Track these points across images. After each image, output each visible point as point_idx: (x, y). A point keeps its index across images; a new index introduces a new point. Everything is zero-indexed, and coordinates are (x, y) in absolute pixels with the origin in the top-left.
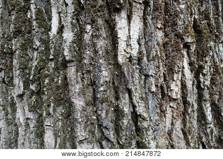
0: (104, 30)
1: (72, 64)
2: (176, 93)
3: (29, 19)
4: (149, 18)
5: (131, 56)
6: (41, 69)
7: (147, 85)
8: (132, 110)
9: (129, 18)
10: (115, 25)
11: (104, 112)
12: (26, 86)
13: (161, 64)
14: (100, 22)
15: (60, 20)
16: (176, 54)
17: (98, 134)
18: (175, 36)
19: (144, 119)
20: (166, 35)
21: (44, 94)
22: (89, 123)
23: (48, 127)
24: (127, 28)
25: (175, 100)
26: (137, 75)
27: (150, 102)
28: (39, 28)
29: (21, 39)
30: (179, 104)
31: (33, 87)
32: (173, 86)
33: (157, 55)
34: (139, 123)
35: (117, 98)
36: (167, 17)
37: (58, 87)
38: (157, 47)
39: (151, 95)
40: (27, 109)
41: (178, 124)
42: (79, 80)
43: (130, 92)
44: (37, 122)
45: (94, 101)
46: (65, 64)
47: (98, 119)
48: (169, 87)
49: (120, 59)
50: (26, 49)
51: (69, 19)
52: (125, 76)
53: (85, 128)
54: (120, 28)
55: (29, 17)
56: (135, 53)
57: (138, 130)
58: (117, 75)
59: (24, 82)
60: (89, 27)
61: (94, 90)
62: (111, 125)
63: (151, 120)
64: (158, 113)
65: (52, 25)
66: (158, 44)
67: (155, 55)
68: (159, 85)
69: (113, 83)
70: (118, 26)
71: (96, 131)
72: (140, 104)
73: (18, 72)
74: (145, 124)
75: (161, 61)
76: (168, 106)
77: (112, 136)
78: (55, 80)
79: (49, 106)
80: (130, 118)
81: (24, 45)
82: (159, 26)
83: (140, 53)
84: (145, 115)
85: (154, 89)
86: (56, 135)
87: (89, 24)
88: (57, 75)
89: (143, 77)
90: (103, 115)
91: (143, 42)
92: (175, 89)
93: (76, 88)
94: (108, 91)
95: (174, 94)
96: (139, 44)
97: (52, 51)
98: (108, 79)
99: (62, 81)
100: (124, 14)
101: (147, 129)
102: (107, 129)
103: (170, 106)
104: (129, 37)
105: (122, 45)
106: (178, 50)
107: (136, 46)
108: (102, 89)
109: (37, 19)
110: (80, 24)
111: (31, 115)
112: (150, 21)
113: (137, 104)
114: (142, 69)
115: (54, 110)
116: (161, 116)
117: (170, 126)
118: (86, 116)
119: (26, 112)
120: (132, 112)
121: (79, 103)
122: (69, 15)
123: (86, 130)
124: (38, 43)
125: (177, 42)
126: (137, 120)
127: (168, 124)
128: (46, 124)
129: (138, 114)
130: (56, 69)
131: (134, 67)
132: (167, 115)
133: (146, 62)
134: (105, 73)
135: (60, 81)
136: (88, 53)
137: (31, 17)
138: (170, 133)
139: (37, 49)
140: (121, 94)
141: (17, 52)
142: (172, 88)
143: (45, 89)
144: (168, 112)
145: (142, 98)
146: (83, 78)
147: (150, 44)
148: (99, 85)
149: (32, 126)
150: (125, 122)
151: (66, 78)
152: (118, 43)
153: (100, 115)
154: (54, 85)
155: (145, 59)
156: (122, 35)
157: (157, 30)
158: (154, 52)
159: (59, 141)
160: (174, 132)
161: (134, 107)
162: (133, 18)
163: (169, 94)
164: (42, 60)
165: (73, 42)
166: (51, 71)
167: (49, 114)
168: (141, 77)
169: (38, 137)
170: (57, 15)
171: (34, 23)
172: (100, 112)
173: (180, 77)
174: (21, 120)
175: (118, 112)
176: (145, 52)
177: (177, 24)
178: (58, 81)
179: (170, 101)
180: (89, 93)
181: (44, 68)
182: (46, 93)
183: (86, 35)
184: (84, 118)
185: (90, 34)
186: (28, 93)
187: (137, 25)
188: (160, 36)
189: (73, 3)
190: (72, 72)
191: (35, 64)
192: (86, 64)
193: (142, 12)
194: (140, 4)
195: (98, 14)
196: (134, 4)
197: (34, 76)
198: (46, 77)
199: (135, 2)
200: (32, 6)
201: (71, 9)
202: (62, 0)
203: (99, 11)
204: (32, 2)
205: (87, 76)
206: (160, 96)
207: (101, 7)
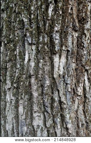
0: (48, 62)
1: (33, 77)
2: (80, 93)
3: (15, 54)
4: (69, 57)
5: (60, 75)
6: (19, 78)
7: (67, 88)
8: (59, 99)
9: (60, 56)
10: (53, 60)
11: (46, 99)
12: (12, 85)
13: (74, 79)
14: (47, 58)
15: (29, 56)
17: (43, 109)
18: (81, 65)
19: (64, 104)
20: (77, 65)
22: (39, 104)
23: (21, 104)
24: (59, 62)
25: (79, 96)
26: (62, 83)
27: (68, 96)
28: (20, 59)
29: (11, 63)
30: (82, 98)
31: (15, 85)
32: (79, 89)
34: (62, 106)
35: (53, 93)
36: (78, 56)
37: (26, 86)
38: (72, 71)
39: (68, 93)
40: (11, 95)
41: (81, 107)
42: (36, 83)
43: (58, 91)
44: (16, 101)
45: (42, 94)
46: (30, 77)
47: (43, 102)
48: (77, 90)
49: (55, 76)
50: (13, 68)
51: (33, 56)
52: (56, 84)
54: (55, 62)
55: (15, 53)
56: (61, 73)
57: (61, 108)
58: (53, 83)
59: (11, 83)
60: (41, 61)
61: (42, 89)
62: (49, 105)
63: (68, 104)
64: (71, 101)
65: (26, 59)
66: (73, 69)
67: (71, 74)
68: (72, 88)
69: (51, 86)
70: (55, 61)
71: (42, 108)
72: (63, 97)
73: (9, 78)
74: (65, 106)
75: (73, 77)
76: (76, 98)
77: (49, 110)
78: (25, 83)
79: (22, 94)
80: (58, 103)
81: (12, 66)
82: (74, 61)
83: (64, 73)
84: (65, 102)
85: (70, 90)
86: (24, 108)
87: (42, 59)
88: (26, 81)
89: (65, 84)
90: (46, 101)
92: (80, 91)
93: (35, 87)
94: (49, 90)
95: (79, 93)
96: (64, 69)
97: (25, 70)
98: (48, 85)
100: (57, 55)
101: (66, 109)
102: (47, 107)
103: (77, 99)
104: (59, 66)
105: (56, 69)
106: (82, 73)
107: (62, 70)
108: (46, 89)
109: (19, 55)
111: (13, 98)
112: (70, 58)
113: (61, 97)
114: (65, 80)
115: (24, 97)
116: (73, 103)
118: (38, 101)
119: (11, 96)
120: (59, 100)
121: (35, 94)
122: (33, 54)
123: (38, 107)
124: (19, 66)
125: (82, 69)
126: (61, 104)
127: (76, 107)
128: (20, 102)
129: (62, 101)
130: (26, 78)
131: (61, 80)
132: (76, 103)
135: (27, 84)
136: (41, 72)
138: (77, 111)
139: (18, 69)
140: (54, 92)
141: (9, 69)
143: (21, 87)
144: (76, 101)
145: (64, 94)
146: (38, 83)
147: (69, 69)
148: (45, 87)
149: (13, 103)
150: (56, 104)
151: (30, 82)
152: (54, 68)
153: (44, 101)
154: (24, 85)
155: (66, 76)
156: (56, 65)
157: (73, 63)
159: (25, 111)
160: (79, 111)
161: (60, 98)
162: (62, 57)
163: (77, 93)
164: (20, 74)
165: (34, 67)
166: (24, 79)
167: (22, 98)
168: (64, 84)
169: (15, 108)
170: (28, 54)
171: (18, 57)
172: (44, 99)
173: (83, 85)
174: (9, 100)
175: (53, 100)
176: (67, 73)
177: (82, 60)
179: (77, 96)
180: (40, 90)
181: (21, 77)
182: (21, 89)
183: (40, 64)
184: (37, 101)
185: (42, 64)
186: (13, 87)
187: (63, 60)
188: (74, 65)
189: (35, 50)
190: (33, 80)
191: (17, 75)
192: (39, 77)
193: (66, 54)
194: (65, 51)
195: (46, 55)
196: (62, 51)
197: (16, 80)
198: (21, 82)
199: (63, 50)
200: (17, 49)
201: (34, 52)
202: (30, 48)
203: (47, 54)
204: (18, 48)
205: (40, 82)
206: (73, 94)
207: (47, 52)
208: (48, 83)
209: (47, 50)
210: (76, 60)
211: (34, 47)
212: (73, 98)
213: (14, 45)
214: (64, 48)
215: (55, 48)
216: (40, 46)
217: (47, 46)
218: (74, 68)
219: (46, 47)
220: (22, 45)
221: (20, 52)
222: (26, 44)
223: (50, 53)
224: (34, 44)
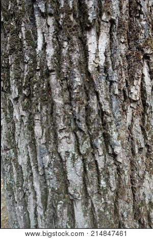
0: (77, 46)
1: (53, 73)
2: (135, 96)
3: (20, 39)
4: (115, 34)
5: (99, 66)
6: (30, 78)
7: (112, 90)
9: (98, 35)
10: (86, 41)
11: (77, 108)
12: (20, 92)
13: (123, 72)
14: (75, 39)
15: (44, 38)
16: (137, 63)
17: (73, 126)
18: (137, 48)
19: (108, 115)
20: (130, 49)
21: (33, 97)
22: (66, 117)
23: (37, 121)
24: (96, 43)
25: (135, 101)
26: (103, 81)
27: (114, 103)
28: (28, 46)
29: (15, 55)
30: (138, 105)
31: (25, 92)
32: (133, 90)
33: (120, 65)
34: (104, 119)
35: (88, 100)
37: (43, 90)
38: (120, 58)
39: (115, 97)
40: (21, 108)
41: (137, 121)
42: (59, 84)
43: (97, 94)
44: (29, 119)
45: (69, 102)
46: (48, 73)
47: (73, 115)
48: (129, 91)
49: (90, 68)
50: (19, 63)
51: (51, 38)
52: (93, 82)
53: (64, 120)
54: (90, 44)
55: (20, 37)
56: (102, 63)
57: (104, 124)
58: (88, 82)
59: (19, 89)
60: (65, 44)
61: (70, 93)
62: (83, 119)
63: (114, 117)
64: (120, 111)
65: (38, 44)
66: (121, 56)
67: (118, 64)
68: (122, 89)
69: (85, 88)
70: (89, 42)
71: (72, 124)
72: (105, 103)
73: (14, 81)
74: (109, 119)
75: (123, 69)
76: (129, 106)
77: (84, 127)
78: (41, 86)
79: (37, 104)
80: (97, 113)
81: (17, 60)
82: (122, 40)
83: (106, 63)
84: (109, 111)
85: (117, 92)
86: (43, 128)
87: (65, 41)
88: (43, 82)
89: (108, 83)
90: (77, 111)
91: (109, 54)
92: (135, 92)
93: (56, 90)
94: (81, 93)
95: (134, 96)
96: (106, 56)
97: (38, 63)
98: (80, 84)
99: (46, 86)
100: (93, 32)
101: (111, 123)
102: (80, 121)
103: (131, 107)
104: (98, 51)
105: (92, 57)
106: (139, 60)
107: (103, 58)
108: (75, 91)
109: (27, 39)
110: (59, 42)
111: (24, 113)
112: (115, 36)
113: (102, 103)
114: (108, 76)
115: (41, 108)
116: (123, 114)
117: (130, 122)
118: (65, 112)
119: (21, 110)
120: (99, 110)
121: (59, 101)
122: (50, 34)
123: (64, 122)
124: (28, 58)
125: (138, 54)
126: (103, 116)
127: (129, 121)
128: (36, 118)
129: (104, 110)
130: (42, 77)
131: (101, 74)
132: (128, 114)
133: (112, 71)
135: (44, 87)
136: (65, 64)
137: (22, 37)
138: (130, 128)
139: (28, 63)
140: (90, 96)
141: (13, 66)
142: (132, 92)
143: (34, 93)
144: (129, 111)
145: (106, 99)
146: (62, 84)
147: (115, 55)
148: (74, 88)
149: (25, 121)
150: (93, 116)
151: (49, 85)
152: (88, 56)
153: (74, 111)
154: (40, 90)
155: (110, 68)
156: (92, 49)
157: (121, 44)
158: (118, 62)
159: (45, 131)
160: (134, 127)
162: (101, 35)
163: (130, 97)
164: (31, 71)
165: (54, 56)
166: (38, 79)
167: (37, 111)
169: (30, 130)
170: (42, 35)
171: (25, 42)
172: (74, 109)
173: (139, 83)
174: (17, 118)
175: (88, 109)
176: (110, 63)
177: (138, 38)
178: (43, 87)
179: (131, 102)
180: (67, 95)
181: (32, 77)
182: (35, 95)
183: (63, 50)
184: (63, 113)
185: (67, 49)
186: (21, 96)
187: (104, 40)
188: (123, 48)
189: (53, 25)
190: (53, 79)
191: (26, 74)
192: (63, 73)
193: (109, 29)
194: (107, 22)
195: (73, 32)
196: (102, 23)
197: (26, 83)
198: (34, 83)
199: (103, 21)
200: (22, 28)
201: (52, 29)
202: (45, 23)
203: (74, 30)
204: (23, 25)
205: (64, 82)
206: (123, 99)
207: (75, 26)
208: (78, 80)
209: (75, 23)
210: (128, 40)
211: (50, 21)
212: (123, 107)
213: (16, 22)
214: (104, 17)
215: (89, 16)
216: (62, 17)
217: (74, 16)
218: (123, 53)
219: (72, 18)
220: (30, 20)
221: (28, 33)
222: (36, 16)
223: (79, 30)
224: (51, 15)
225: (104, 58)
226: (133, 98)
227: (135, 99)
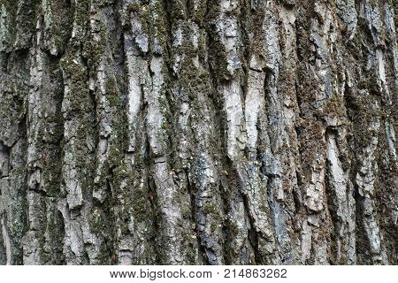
0: (206, 110)
1: (162, 159)
2: (316, 202)
3: (92, 91)
4: (273, 90)
6: (114, 167)
7: (272, 190)
8: (249, 227)
9: (244, 90)
10: (222, 102)
11: (209, 226)
13: (292, 159)
14: (201, 97)
15: (143, 94)
16: (315, 143)
18: (314, 115)
19: (267, 239)
20: (302, 115)
22: (186, 243)
23: (123, 254)
24: (240, 106)
25: (315, 213)
26: (255, 175)
27: (276, 216)
28: (111, 106)
29: (78, 121)
30: (323, 221)
31: (97, 195)
32: (310, 191)
33: (285, 146)
34: (259, 246)
35: (226, 211)
36: (302, 86)
37: (140, 192)
38: (284, 133)
39: (277, 205)
40: (86, 229)
41: (322, 252)
42: (171, 181)
43: (245, 199)
45: (193, 214)
46: (150, 160)
47: (199, 239)
48: (304, 193)
49: (231, 152)
50: (85, 137)
51: (156, 94)
52: (238, 177)
53: (181, 250)
54: (231, 108)
55: (92, 88)
56: (252, 142)
57: (259, 258)
58: (227, 176)
60: (185, 107)
61: (193, 198)
62: (218, 248)
63: (277, 242)
64: (289, 232)
65: (130, 103)
66: (286, 129)
67: (282, 145)
68: (290, 190)
69: (221, 188)
70: (228, 104)
71: (196, 257)
72: (260, 216)
73: (74, 171)
74: (269, 248)
75: (291, 154)
76: (305, 223)
78: (135, 183)
79: (127, 220)
80: (246, 236)
81: (82, 130)
82: (287, 103)
83: (259, 142)
84: (268, 232)
85: (281, 196)
87: (185, 102)
88: (138, 175)
89: (265, 178)
90: (208, 231)
91: (263, 126)
92: (314, 196)
93: (168, 192)
94: (214, 198)
95: (312, 203)
96: (258, 129)
97: (132, 141)
98: (212, 181)
99: (145, 184)
100: (235, 87)
101: (272, 255)
102: (213, 251)
103: (309, 224)
104: (244, 120)
105: (233, 132)
106: (318, 138)
107: (252, 132)
108: (205, 194)
109: (107, 93)
110: (170, 101)
111: (92, 239)
112: (275, 95)
113: (255, 217)
114: (263, 165)
115: (136, 227)
116: (295, 238)
117: (309, 253)
118: (183, 234)
119: (86, 233)
120: (249, 231)
121: (172, 214)
122: (156, 88)
123: (182, 253)
124: (109, 129)
125: (316, 126)
126: (257, 240)
127: (306, 251)
128: (121, 248)
129: (258, 230)
130: (137, 167)
131: (250, 163)
132: (303, 237)
133: (271, 155)
134: (209, 172)
135: (142, 185)
136: (185, 143)
137: (97, 89)
139: (108, 138)
140: (232, 203)
141: (72, 142)
142: (308, 195)
143: (120, 197)
144: (305, 232)
145: (262, 208)
146: (178, 180)
147: (275, 128)
148: (202, 189)
149: (92, 256)
150: (239, 241)
151: (148, 181)
152: (227, 129)
153: (202, 232)
154: (132, 190)
155: (268, 151)
156: (233, 116)
157: (285, 109)
158: (282, 141)
161: (252, 221)
162: (250, 93)
163: (306, 204)
164: (115, 154)
165: (163, 127)
166: (130, 169)
167: (127, 233)
168: (262, 178)
170: (139, 88)
171: (103, 99)
172: (202, 228)
173: (322, 178)
175: (229, 229)
176: (268, 141)
177: (315, 99)
178: (137, 186)
179: (308, 215)
180: (186, 200)
181: (117, 166)
182: (122, 201)
183: (181, 118)
184: (180, 236)
185: (187, 116)
186: (89, 204)
187: (255, 104)
188: (289, 117)
189: (161, 72)
190: (161, 171)
191: (102, 159)
192: (181, 159)
193: (262, 82)
194: (259, 71)
195: (199, 86)
196: (250, 72)
197: (102, 177)
198: (123, 178)
199: (252, 69)
200: (99, 74)
201: (159, 80)
202: (146, 68)
203: (200, 83)
204: (101, 68)
205: (183, 176)
206: (293, 208)
207: (202, 77)
208: (209, 174)
209: (202, 70)
210: (299, 99)
211: (157, 65)
212: (294, 223)
213: (84, 60)
214: (253, 62)
215: (227, 64)
216: (178, 60)
217: (201, 59)
218: (290, 124)
219: (196, 62)
220: (115, 58)
221: (110, 83)
222: (129, 54)
223: (209, 81)
224: (158, 55)
225: (255, 133)
226: (312, 206)
227: (315, 209)
